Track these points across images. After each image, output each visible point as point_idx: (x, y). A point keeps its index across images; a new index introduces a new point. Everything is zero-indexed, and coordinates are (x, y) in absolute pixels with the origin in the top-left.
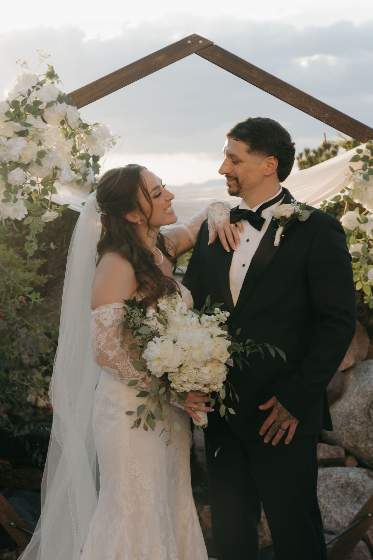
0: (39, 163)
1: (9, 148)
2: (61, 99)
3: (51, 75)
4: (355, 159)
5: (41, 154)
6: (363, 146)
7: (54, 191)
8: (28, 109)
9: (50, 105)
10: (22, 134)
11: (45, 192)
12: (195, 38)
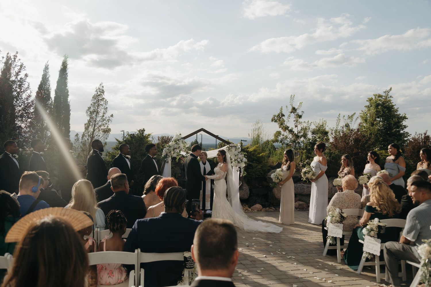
0: (179, 148)
1: (175, 146)
2: (182, 138)
3: (180, 134)
4: (227, 147)
5: (179, 147)
6: (228, 145)
7: (181, 152)
8: (177, 140)
9: (180, 139)
10: (176, 144)
11: (179, 152)
12: (202, 129)
